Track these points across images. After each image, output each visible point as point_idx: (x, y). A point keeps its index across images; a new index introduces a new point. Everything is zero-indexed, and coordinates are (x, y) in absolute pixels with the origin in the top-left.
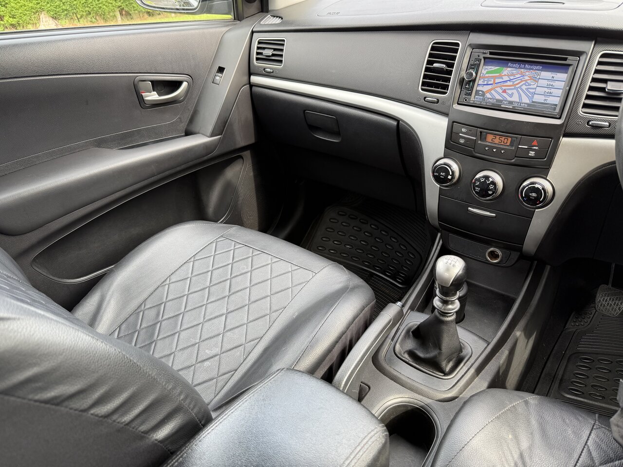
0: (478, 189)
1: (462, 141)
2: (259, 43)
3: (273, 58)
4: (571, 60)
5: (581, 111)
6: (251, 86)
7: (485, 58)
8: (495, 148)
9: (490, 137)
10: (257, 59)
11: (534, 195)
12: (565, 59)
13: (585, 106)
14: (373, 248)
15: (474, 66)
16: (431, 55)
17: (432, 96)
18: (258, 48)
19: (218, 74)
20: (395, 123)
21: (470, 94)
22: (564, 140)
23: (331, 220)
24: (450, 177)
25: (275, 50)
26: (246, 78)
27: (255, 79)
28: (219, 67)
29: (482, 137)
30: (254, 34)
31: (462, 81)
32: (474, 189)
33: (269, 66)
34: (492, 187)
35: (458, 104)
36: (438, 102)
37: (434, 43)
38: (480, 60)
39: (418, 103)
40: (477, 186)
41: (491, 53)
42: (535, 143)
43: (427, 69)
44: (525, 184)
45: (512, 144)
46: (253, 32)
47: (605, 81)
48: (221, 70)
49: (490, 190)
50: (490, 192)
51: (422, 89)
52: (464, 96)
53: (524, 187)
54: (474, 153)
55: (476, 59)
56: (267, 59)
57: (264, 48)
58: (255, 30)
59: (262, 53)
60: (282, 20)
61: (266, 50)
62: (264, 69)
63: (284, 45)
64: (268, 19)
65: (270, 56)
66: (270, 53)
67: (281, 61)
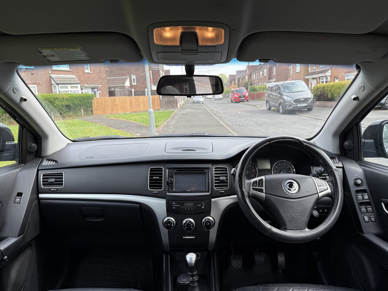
0: (186, 227)
1: (174, 208)
2: (43, 176)
3: (55, 183)
4: (206, 171)
5: (215, 188)
6: (39, 199)
7: (174, 173)
8: (189, 208)
9: (185, 204)
10: (43, 185)
11: (208, 224)
12: (204, 171)
13: (216, 186)
14: (116, 278)
15: (171, 176)
16: (150, 174)
17: (155, 191)
18: (43, 178)
19: (18, 197)
20: (139, 205)
21: (173, 188)
22: (212, 200)
23: (85, 269)
24: (173, 225)
25: (56, 178)
26: (35, 196)
27: (41, 196)
28: (18, 193)
29: (182, 205)
30: (39, 171)
31: (168, 182)
32: (185, 228)
33: (53, 188)
34: (192, 225)
35: (169, 192)
36: (159, 193)
37: (151, 169)
38: (173, 174)
39: (150, 195)
40: (186, 226)
41: (177, 171)
42: (203, 203)
43: (150, 180)
44: (203, 220)
45: (194, 205)
46: (38, 170)
47: (219, 177)
48: (20, 194)
49: (191, 226)
50: (192, 228)
51: (150, 188)
52: (170, 189)
53: (204, 222)
54: (180, 212)
55: (171, 174)
56: (51, 184)
57: (48, 178)
58: (39, 169)
59: (48, 181)
60: (57, 162)
61: (49, 179)
62: (50, 190)
63: (62, 175)
64: (45, 162)
65: (53, 182)
66: (53, 180)
67: (62, 184)
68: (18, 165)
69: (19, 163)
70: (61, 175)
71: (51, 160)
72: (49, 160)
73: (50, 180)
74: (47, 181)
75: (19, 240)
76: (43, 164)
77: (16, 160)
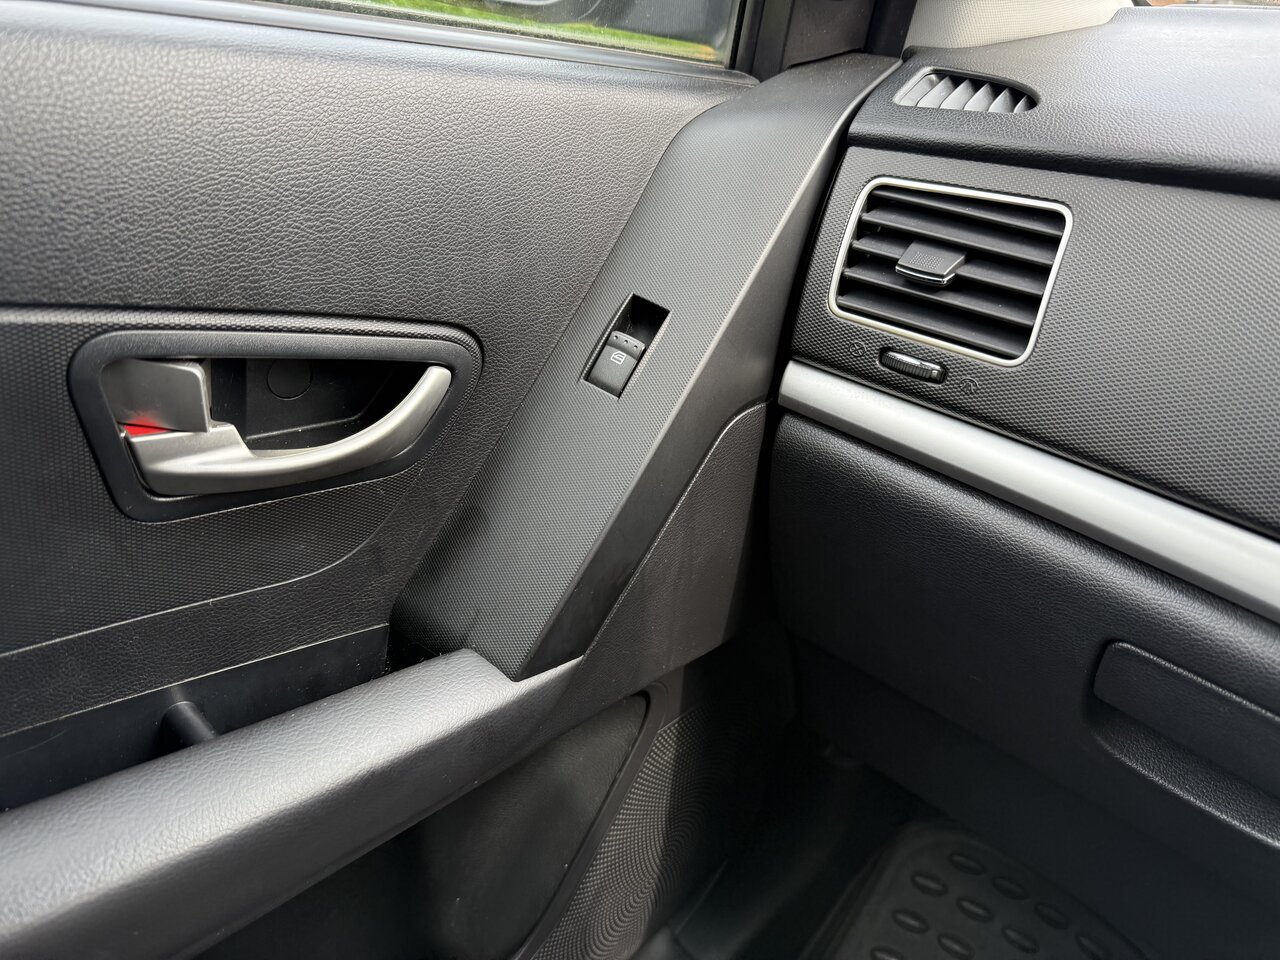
2: (874, 202)
3: (959, 301)
6: (777, 407)
10: (847, 286)
18: (864, 229)
19: (623, 336)
23: (920, 880)
25: (973, 256)
26: (756, 368)
27: (803, 382)
28: (637, 301)
30: (852, 151)
33: (922, 344)
46: (844, 141)
48: (644, 317)
56: (920, 300)
57: (905, 238)
58: (855, 128)
59: (893, 262)
60: (1032, 102)
61: (914, 247)
62: (884, 351)
63: (1052, 243)
64: (924, 85)
65: (935, 288)
66: (944, 266)
67: (1021, 334)
68: (719, 73)
69: (733, 65)
70: (1043, 229)
71: (977, 83)
72: (956, 80)
73: (918, 260)
74: (887, 264)
75: (520, 707)
76: (905, 96)
77: (719, 40)
